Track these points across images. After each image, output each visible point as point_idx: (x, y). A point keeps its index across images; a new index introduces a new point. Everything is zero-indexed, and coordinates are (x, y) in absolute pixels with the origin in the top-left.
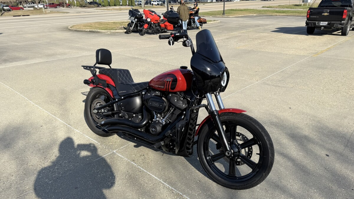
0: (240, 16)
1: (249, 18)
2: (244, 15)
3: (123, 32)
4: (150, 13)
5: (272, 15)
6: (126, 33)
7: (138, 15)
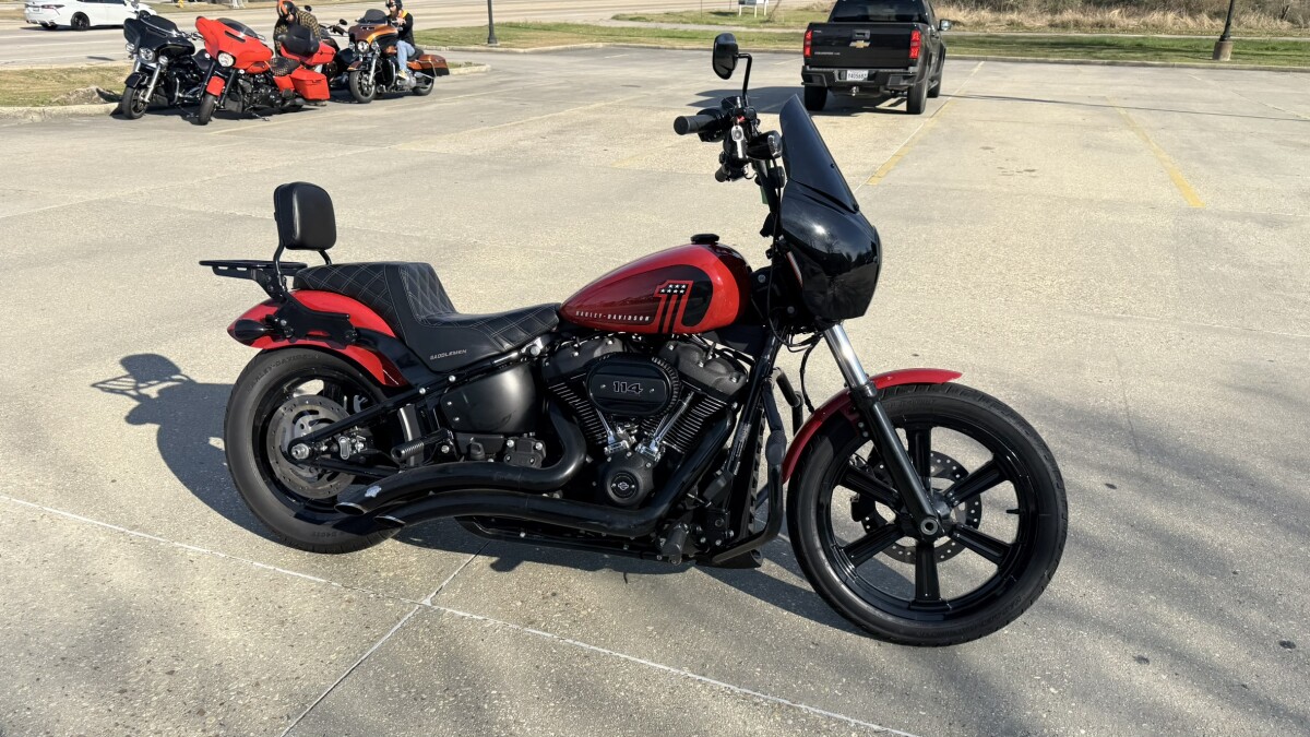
0: (552, 48)
1: (586, 55)
2: (563, 44)
3: (101, 114)
4: (227, 33)
5: (659, 48)
6: (117, 114)
7: (172, 39)
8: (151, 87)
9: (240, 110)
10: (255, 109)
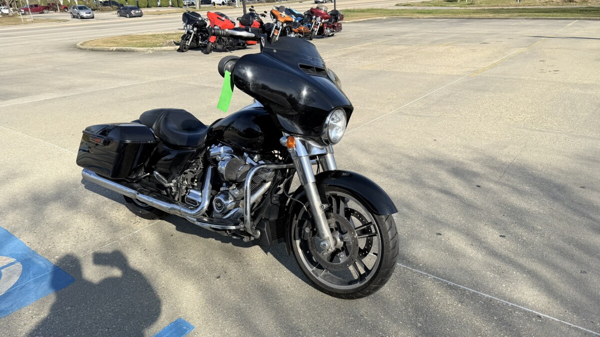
3: (173, 50)
4: (218, 18)
6: (179, 50)
7: (199, 21)
8: (191, 39)
9: (222, 48)
10: (227, 48)
